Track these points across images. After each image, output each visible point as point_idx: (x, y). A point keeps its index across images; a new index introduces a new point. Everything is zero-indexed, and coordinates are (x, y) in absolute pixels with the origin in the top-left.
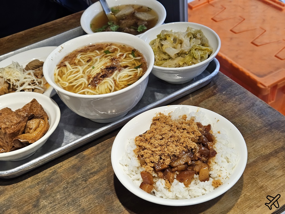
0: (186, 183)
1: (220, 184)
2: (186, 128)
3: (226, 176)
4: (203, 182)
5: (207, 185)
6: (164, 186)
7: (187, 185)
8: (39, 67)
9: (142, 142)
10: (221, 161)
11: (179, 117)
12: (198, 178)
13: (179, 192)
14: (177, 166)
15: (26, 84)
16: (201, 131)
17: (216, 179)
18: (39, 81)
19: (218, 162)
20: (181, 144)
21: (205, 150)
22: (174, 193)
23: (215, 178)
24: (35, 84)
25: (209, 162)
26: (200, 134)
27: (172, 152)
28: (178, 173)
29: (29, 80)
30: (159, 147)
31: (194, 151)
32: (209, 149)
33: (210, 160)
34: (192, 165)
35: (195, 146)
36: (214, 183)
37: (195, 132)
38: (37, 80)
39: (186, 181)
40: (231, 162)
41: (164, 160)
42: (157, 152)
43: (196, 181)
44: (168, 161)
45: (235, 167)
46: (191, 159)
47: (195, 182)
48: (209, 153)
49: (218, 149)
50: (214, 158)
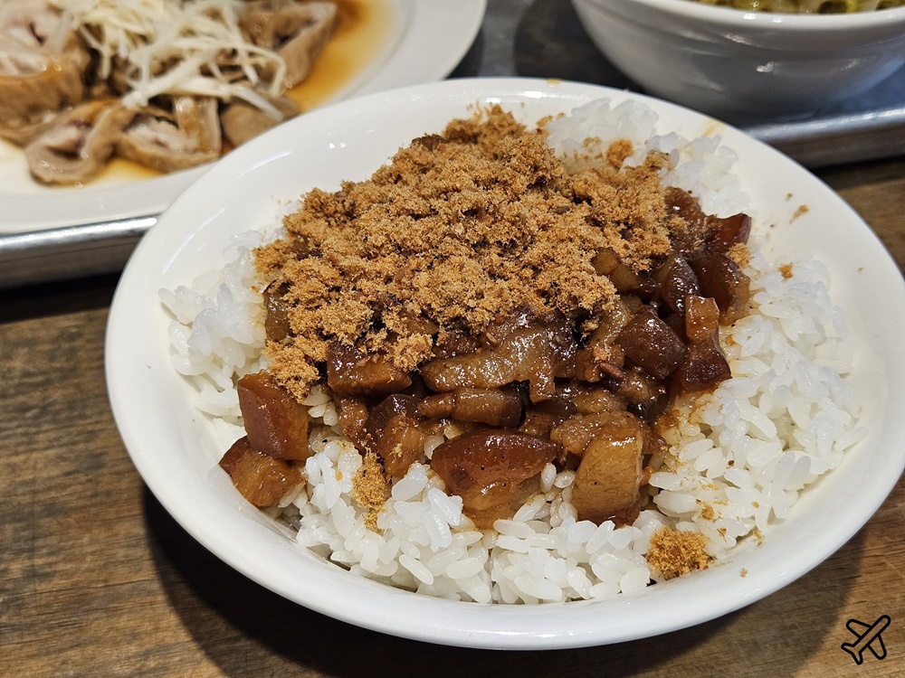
0: (479, 504)
1: (694, 565)
2: (594, 194)
3: (749, 527)
4: (587, 523)
5: (609, 548)
6: (348, 488)
7: (481, 518)
9: (322, 222)
10: (742, 429)
11: (588, 141)
12: (567, 494)
13: (419, 546)
14: (454, 391)
16: (681, 232)
17: (683, 527)
18: (262, 62)
19: (723, 427)
20: (528, 273)
21: (659, 339)
22: (394, 545)
23: (678, 520)
24: (238, 75)
25: (668, 415)
26: (665, 246)
27: (450, 302)
28: (451, 432)
30: (388, 259)
31: (592, 325)
32: (686, 341)
33: (676, 408)
34: (553, 410)
35: (606, 301)
36: (661, 548)
37: (638, 231)
38: (251, 55)
39: (484, 491)
40: (803, 449)
41: (392, 336)
42: (364, 281)
43: (553, 509)
44: (410, 349)
45: (824, 484)
46: (556, 371)
47: (544, 513)
48: (684, 358)
49: (744, 353)
50: (706, 396)
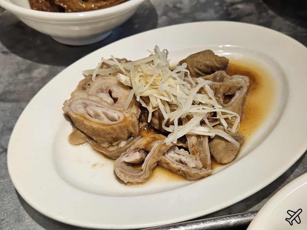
8: (213, 72)
15: (196, 121)
18: (229, 116)
24: (218, 123)
29: (201, 112)
38: (223, 113)
